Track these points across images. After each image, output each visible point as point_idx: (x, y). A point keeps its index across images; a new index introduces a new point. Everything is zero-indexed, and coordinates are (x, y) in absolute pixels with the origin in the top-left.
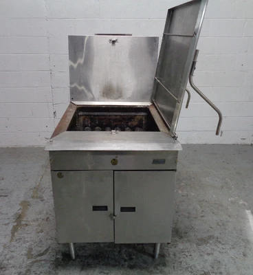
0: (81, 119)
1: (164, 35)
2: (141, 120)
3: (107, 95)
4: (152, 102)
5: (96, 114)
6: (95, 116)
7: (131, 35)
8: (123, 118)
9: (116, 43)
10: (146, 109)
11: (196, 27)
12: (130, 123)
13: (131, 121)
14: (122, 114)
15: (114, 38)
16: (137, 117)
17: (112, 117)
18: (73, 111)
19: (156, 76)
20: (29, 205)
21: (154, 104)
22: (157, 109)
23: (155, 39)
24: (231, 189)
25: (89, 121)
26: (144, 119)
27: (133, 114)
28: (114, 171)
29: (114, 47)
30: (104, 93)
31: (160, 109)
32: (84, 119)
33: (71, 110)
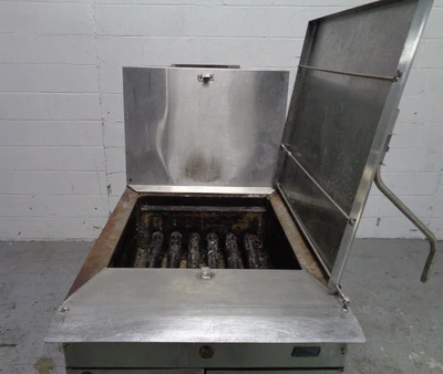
0: (146, 219)
1: (300, 68)
2: (255, 220)
3: (193, 174)
4: (275, 187)
5: (173, 208)
6: (171, 212)
7: (238, 67)
8: (222, 217)
9: (211, 82)
10: (263, 201)
11: (402, 60)
12: (234, 227)
13: (236, 222)
14: (221, 209)
15: (207, 73)
16: (248, 215)
17: (202, 215)
18: (129, 207)
19: (283, 141)
20: (52, 368)
21: (278, 192)
22: (286, 205)
23: (281, 76)
24: (409, 334)
25: (160, 223)
26: (260, 219)
27: (241, 209)
28: (206, 370)
29: (206, 89)
30: (187, 171)
31: (290, 200)
32: (151, 218)
33: (125, 205)
